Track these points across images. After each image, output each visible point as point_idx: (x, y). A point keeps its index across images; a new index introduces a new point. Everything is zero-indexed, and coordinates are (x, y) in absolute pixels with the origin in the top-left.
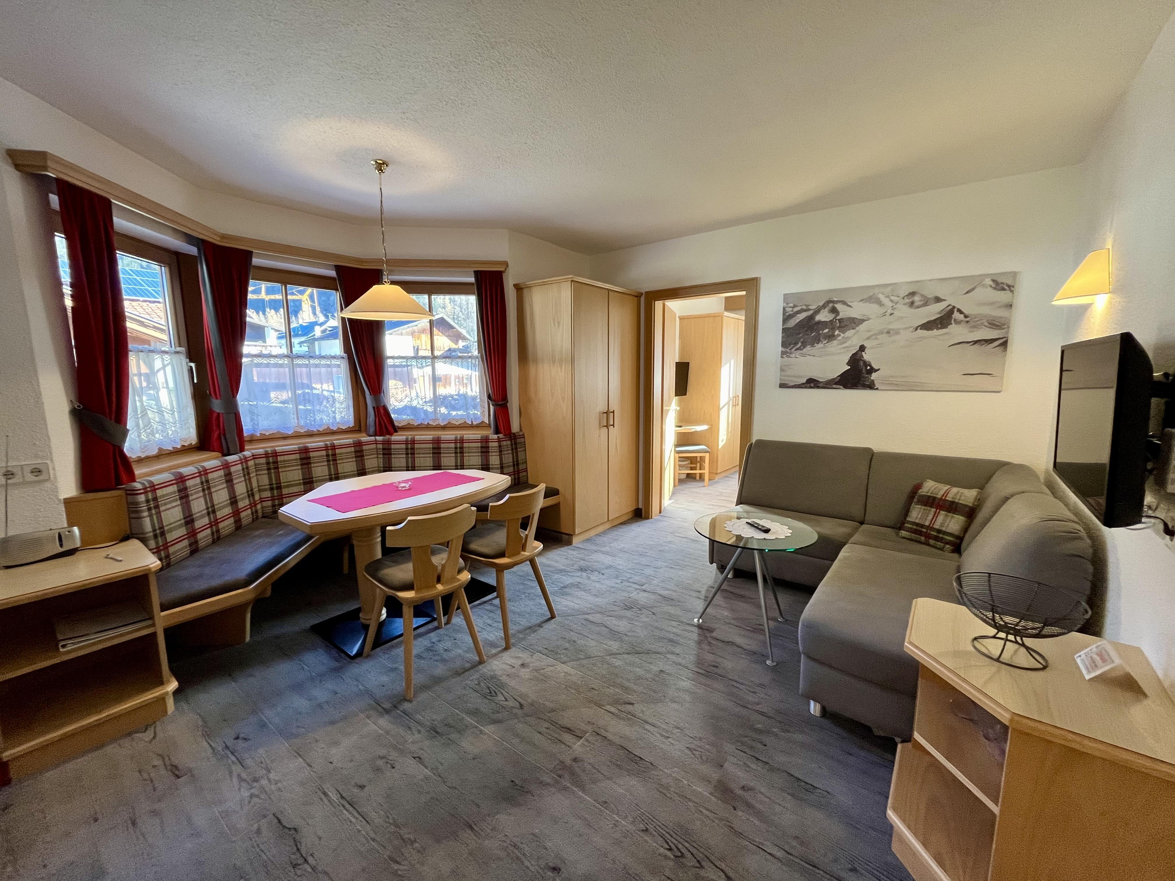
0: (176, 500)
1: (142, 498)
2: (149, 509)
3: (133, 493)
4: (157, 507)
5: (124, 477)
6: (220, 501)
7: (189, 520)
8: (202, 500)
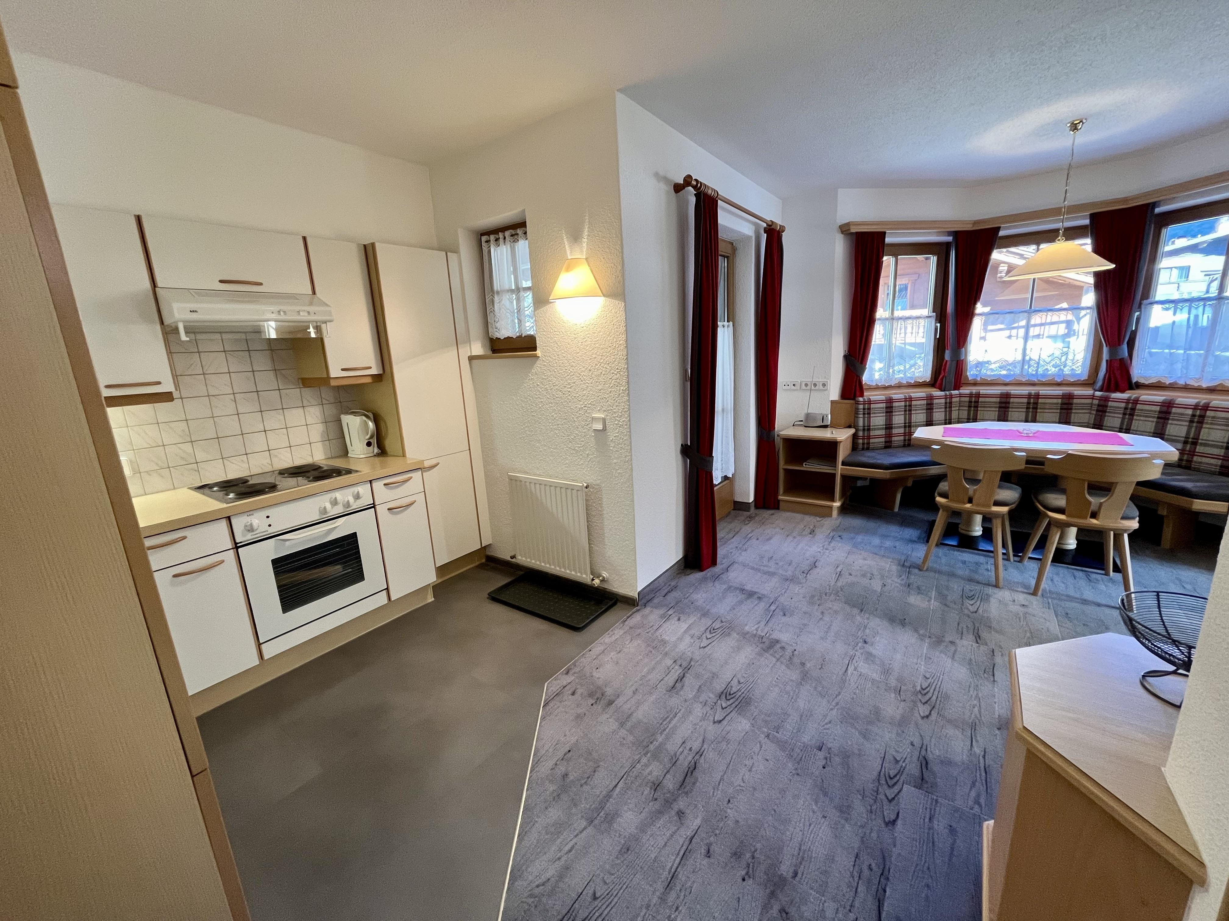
0: (883, 413)
1: (861, 407)
2: (864, 414)
3: (858, 403)
4: (869, 414)
5: (858, 393)
6: (917, 421)
7: (889, 427)
8: (902, 417)
